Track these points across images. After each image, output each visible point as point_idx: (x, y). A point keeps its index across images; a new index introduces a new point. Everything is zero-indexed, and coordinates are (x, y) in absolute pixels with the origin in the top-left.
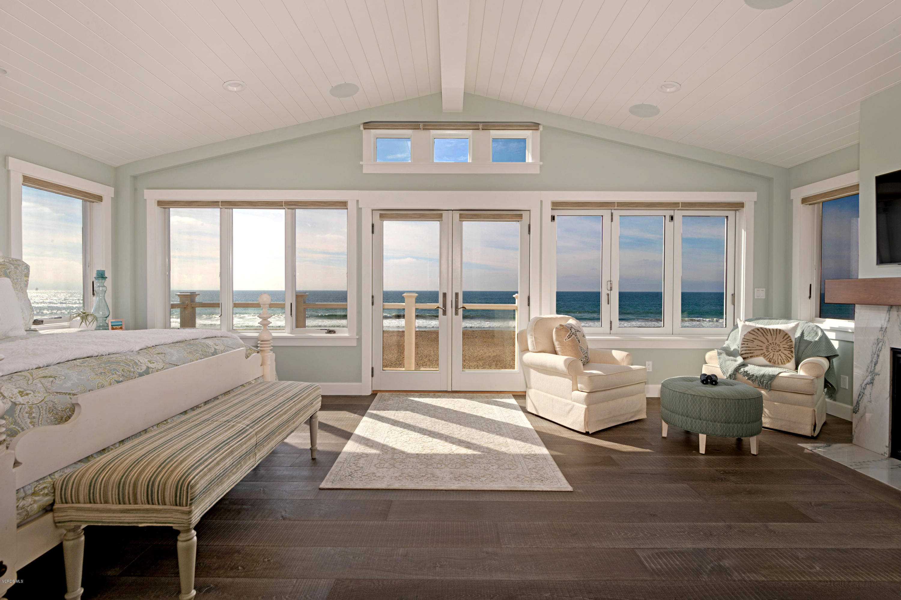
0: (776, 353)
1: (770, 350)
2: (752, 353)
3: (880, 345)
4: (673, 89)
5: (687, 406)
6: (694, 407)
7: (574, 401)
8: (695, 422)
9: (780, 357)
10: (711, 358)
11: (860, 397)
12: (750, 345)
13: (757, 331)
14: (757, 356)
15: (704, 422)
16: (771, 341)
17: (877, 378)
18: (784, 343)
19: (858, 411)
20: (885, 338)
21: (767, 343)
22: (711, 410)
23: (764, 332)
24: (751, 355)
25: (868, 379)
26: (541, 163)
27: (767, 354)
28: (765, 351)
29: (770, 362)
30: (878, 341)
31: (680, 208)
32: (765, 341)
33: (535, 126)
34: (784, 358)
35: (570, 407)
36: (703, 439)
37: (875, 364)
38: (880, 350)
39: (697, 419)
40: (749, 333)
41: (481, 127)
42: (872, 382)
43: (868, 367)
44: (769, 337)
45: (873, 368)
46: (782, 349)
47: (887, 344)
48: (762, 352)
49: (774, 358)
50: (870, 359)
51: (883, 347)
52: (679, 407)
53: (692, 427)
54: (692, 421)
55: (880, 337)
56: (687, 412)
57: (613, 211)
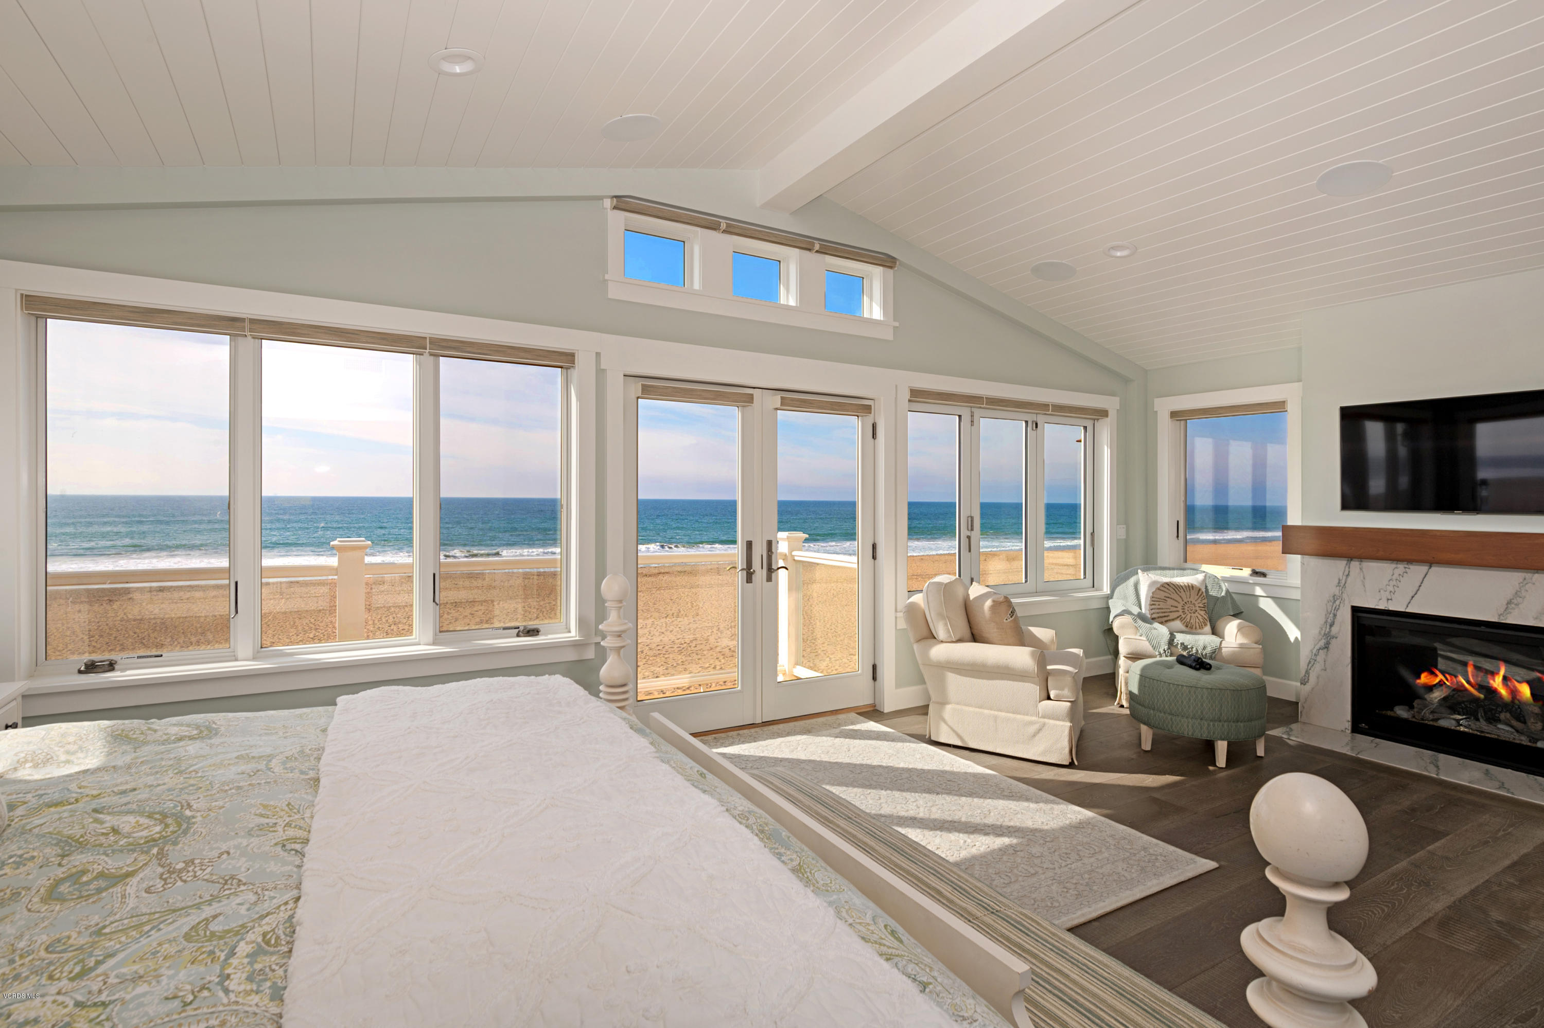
0: (1193, 615)
1: (1186, 611)
2: (1167, 616)
3: (1338, 602)
4: (1125, 253)
5: (1202, 705)
6: (1212, 706)
7: (1043, 717)
8: (1214, 725)
9: (1197, 620)
10: (1122, 627)
11: (1310, 665)
12: (1162, 605)
13: (1167, 586)
14: (1173, 620)
15: (1226, 724)
16: (1185, 600)
17: (1333, 641)
18: (1199, 601)
19: (1307, 682)
20: (1345, 596)
21: (1182, 603)
22: (1235, 708)
23: (1176, 588)
24: (1166, 619)
25: (1322, 643)
26: (897, 324)
27: (1184, 616)
28: (1181, 613)
29: (1187, 626)
30: (1335, 598)
31: (1050, 412)
32: (1180, 600)
33: (887, 261)
34: (1201, 620)
35: (1036, 727)
36: (1222, 748)
37: (1331, 626)
38: (1337, 609)
39: (1215, 721)
40: (1159, 589)
41: (817, 247)
42: (1326, 647)
43: (1322, 629)
44: (1183, 594)
45: (1328, 630)
46: (1198, 608)
47: (1346, 602)
48: (1176, 615)
49: (1192, 621)
50: (1324, 620)
51: (1342, 605)
52: (1189, 707)
53: (1209, 733)
54: (1209, 725)
55: (1337, 593)
56: (1202, 713)
57: (973, 410)
